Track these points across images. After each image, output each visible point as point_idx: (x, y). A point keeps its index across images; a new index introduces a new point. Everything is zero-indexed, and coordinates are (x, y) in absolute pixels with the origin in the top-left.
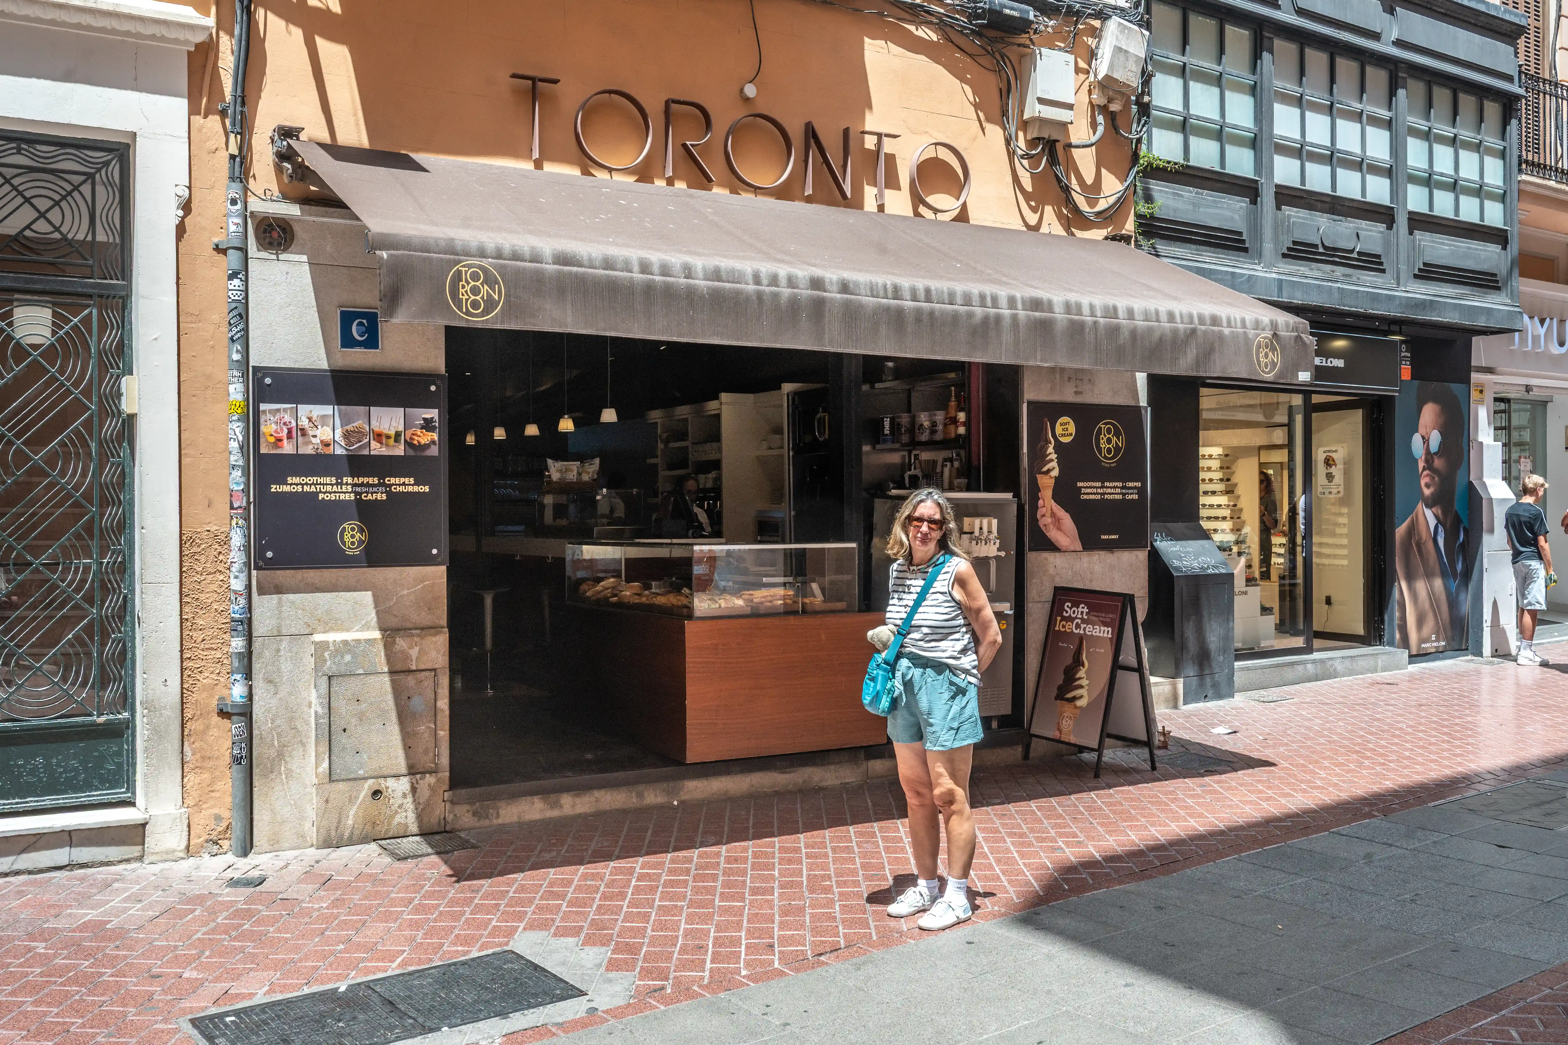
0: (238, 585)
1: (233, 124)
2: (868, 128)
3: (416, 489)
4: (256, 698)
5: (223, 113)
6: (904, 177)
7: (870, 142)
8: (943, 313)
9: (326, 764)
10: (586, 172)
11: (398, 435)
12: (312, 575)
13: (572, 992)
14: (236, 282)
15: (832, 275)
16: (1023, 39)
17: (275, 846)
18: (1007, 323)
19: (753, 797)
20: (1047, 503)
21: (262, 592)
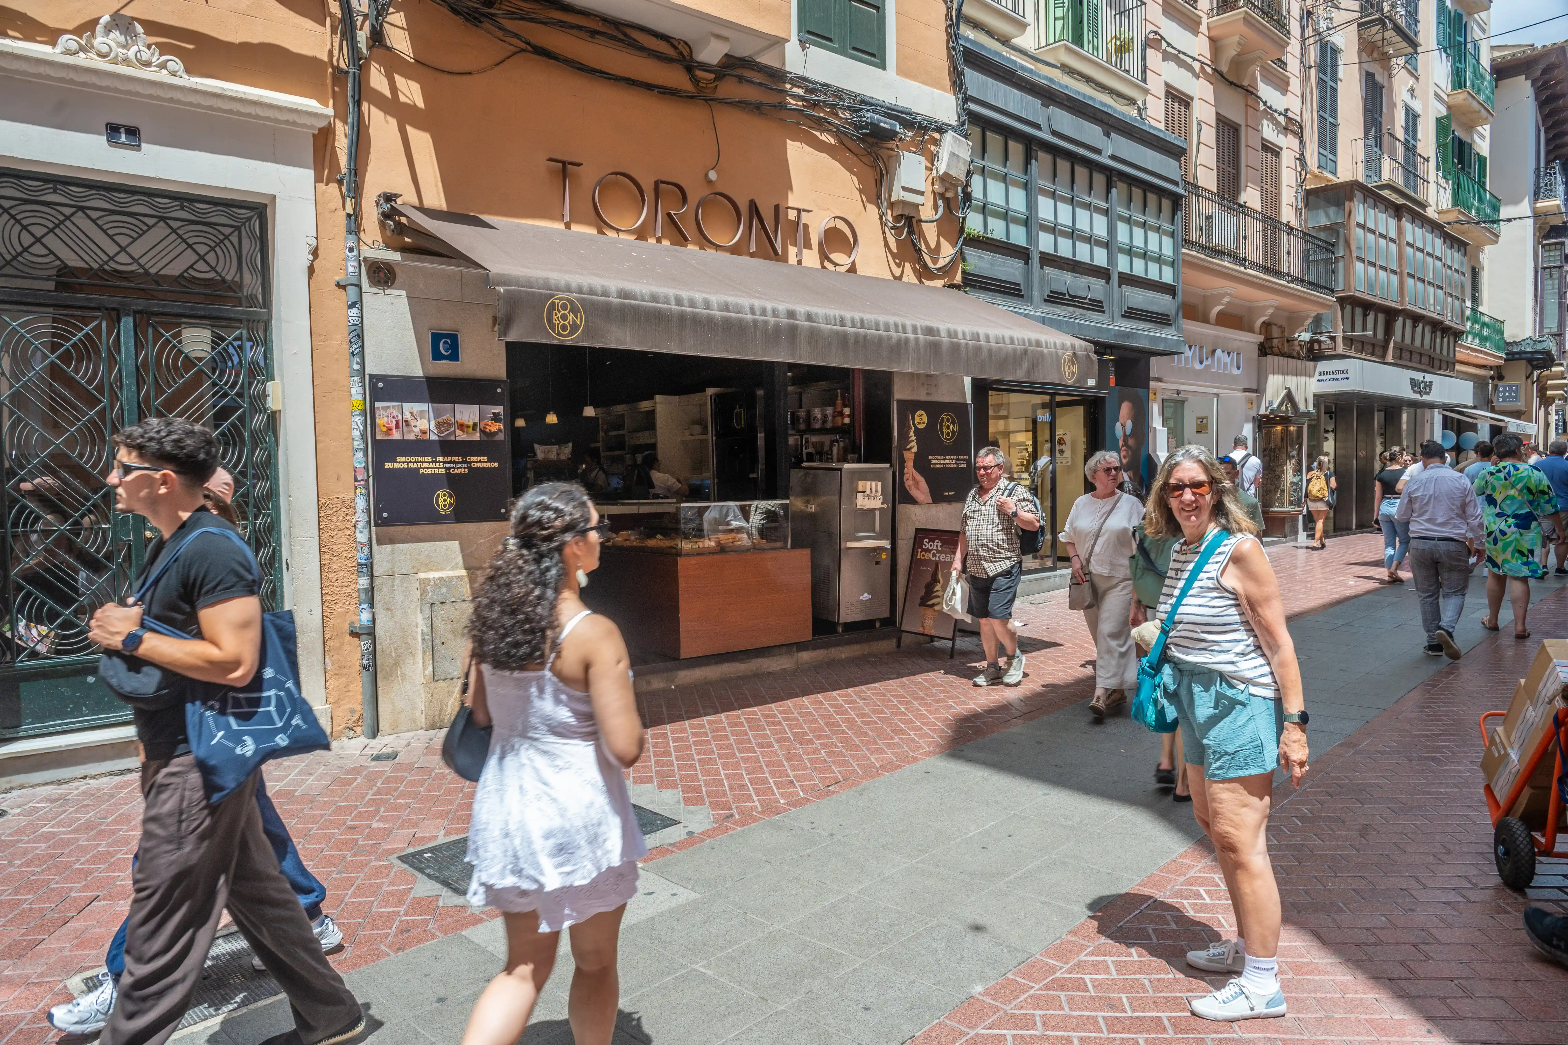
0: (362, 538)
1: (349, 190)
2: (790, 204)
3: (489, 465)
4: (378, 621)
5: (340, 182)
6: (815, 241)
7: (792, 215)
8: (872, 336)
9: (430, 669)
10: (600, 232)
11: (475, 425)
12: (415, 529)
13: (669, 822)
14: (355, 311)
15: (801, 309)
16: (891, 144)
17: (395, 730)
18: (912, 344)
19: (725, 681)
20: (910, 470)
21: (380, 542)
